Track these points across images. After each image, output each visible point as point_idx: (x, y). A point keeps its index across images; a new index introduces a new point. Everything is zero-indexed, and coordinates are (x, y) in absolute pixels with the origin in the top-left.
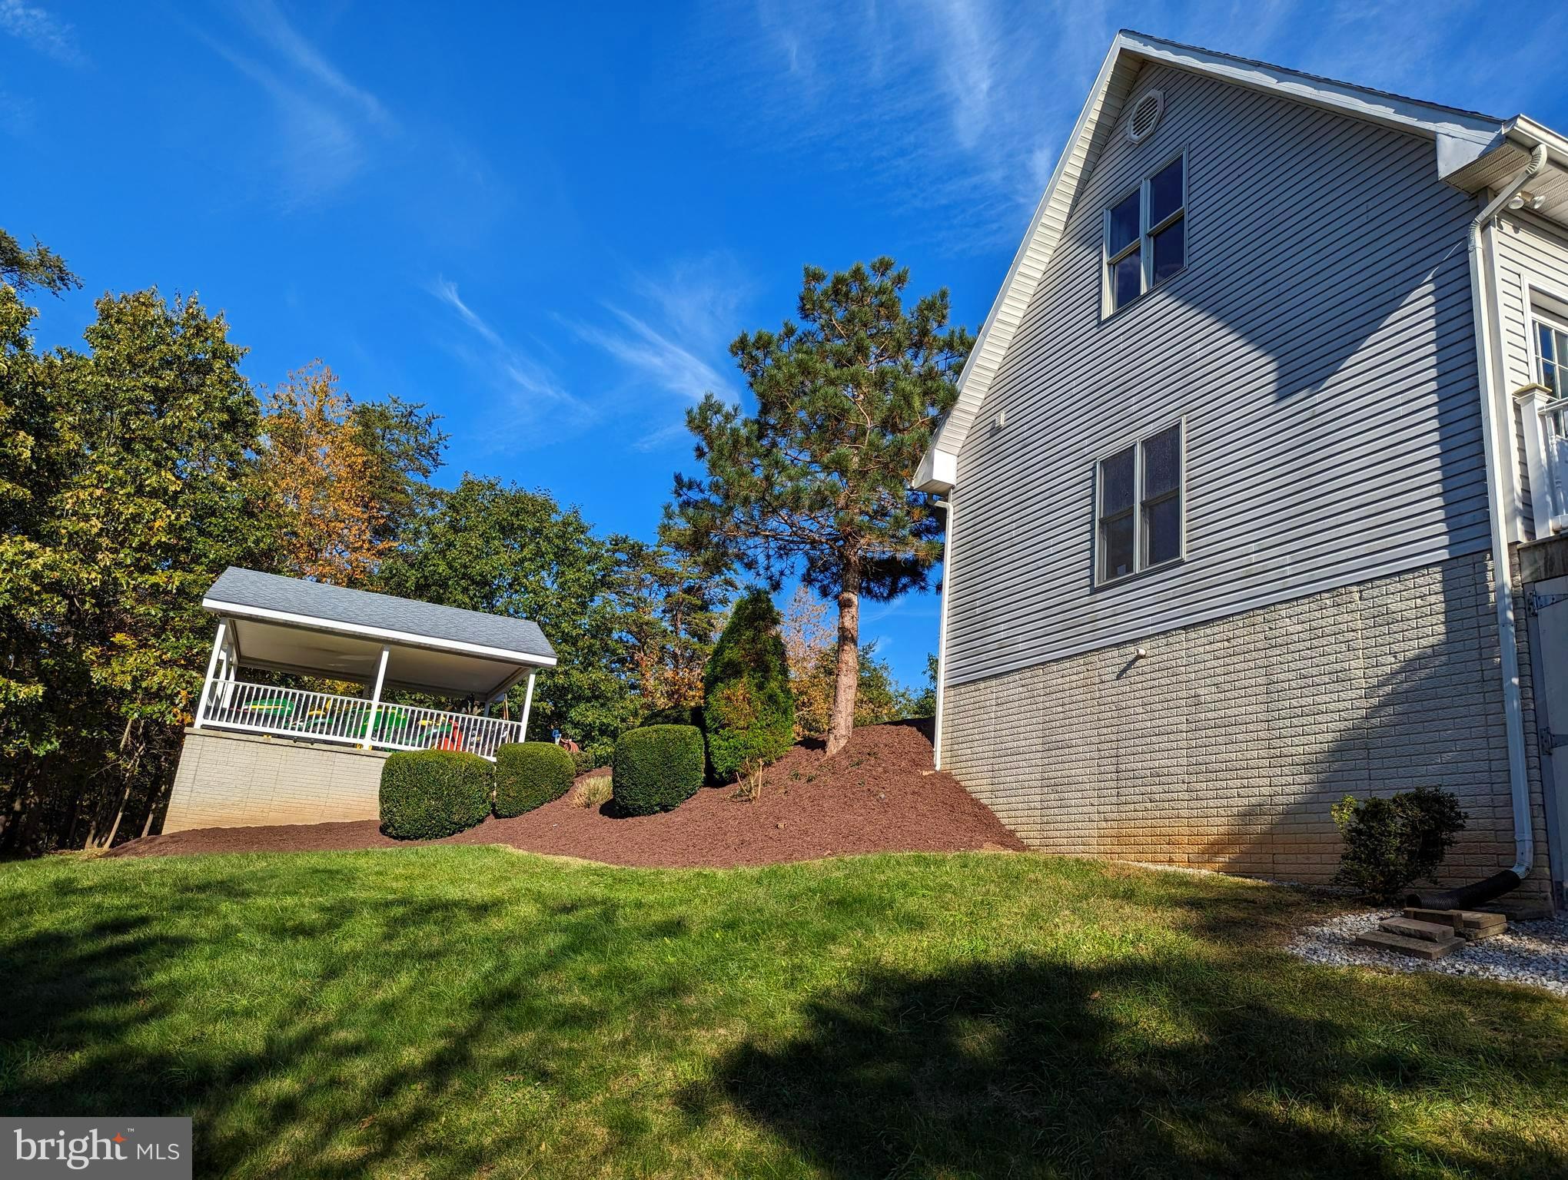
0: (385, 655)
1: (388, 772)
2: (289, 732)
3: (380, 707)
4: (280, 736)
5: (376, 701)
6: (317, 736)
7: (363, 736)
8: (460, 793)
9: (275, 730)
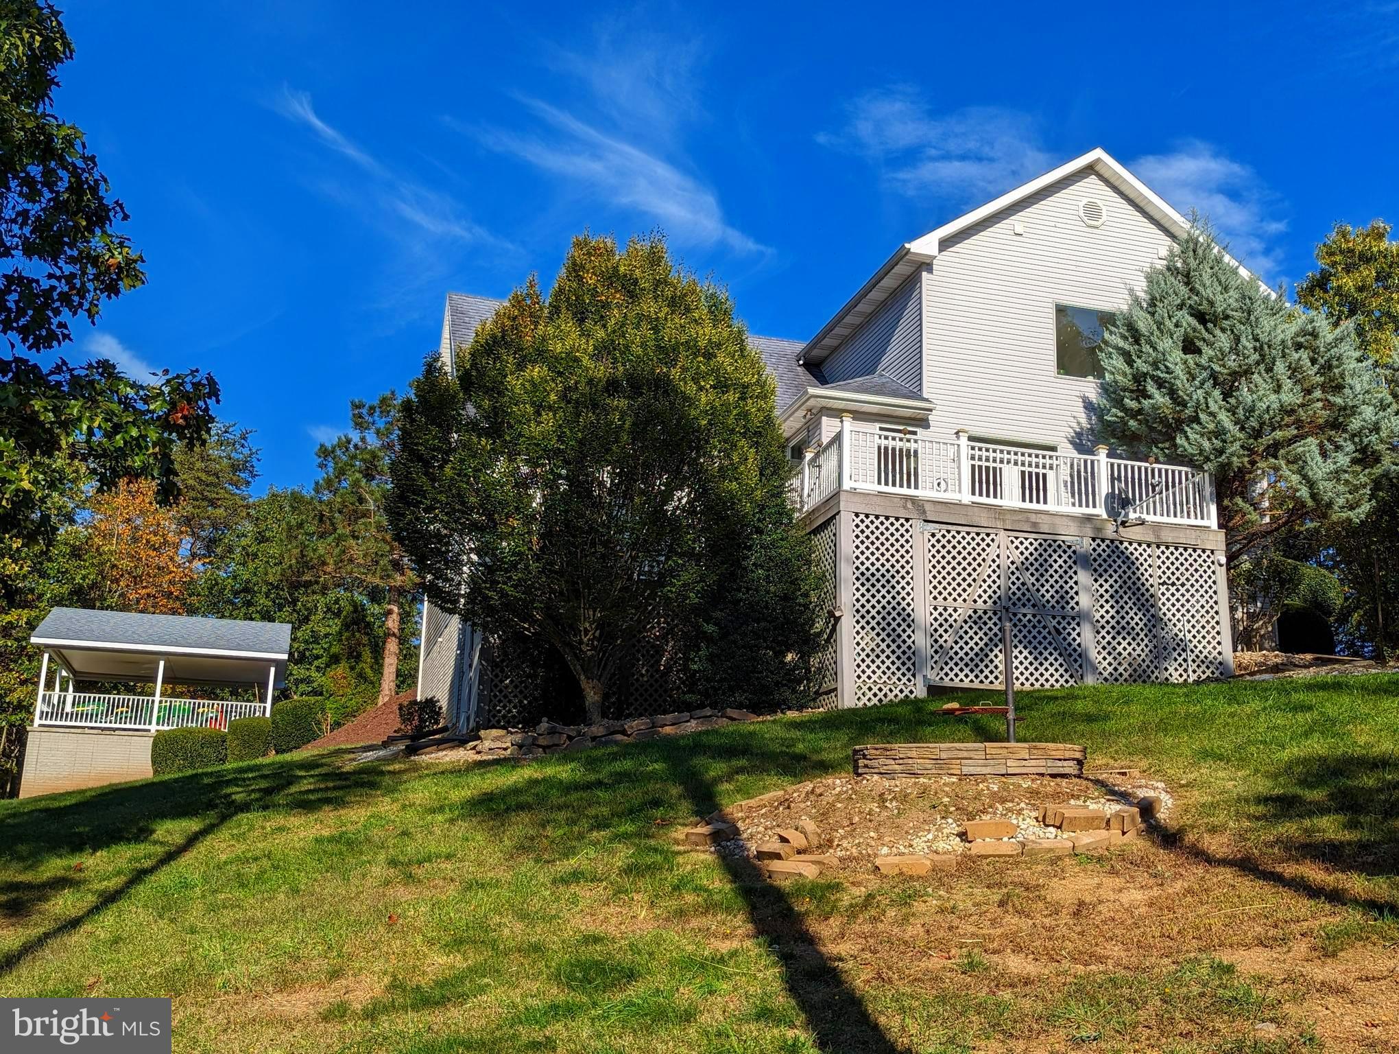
0: (162, 664)
1: (155, 745)
2: (98, 725)
3: (161, 702)
4: (92, 728)
5: (157, 698)
6: (118, 726)
7: (150, 723)
8: (199, 755)
9: (88, 724)
